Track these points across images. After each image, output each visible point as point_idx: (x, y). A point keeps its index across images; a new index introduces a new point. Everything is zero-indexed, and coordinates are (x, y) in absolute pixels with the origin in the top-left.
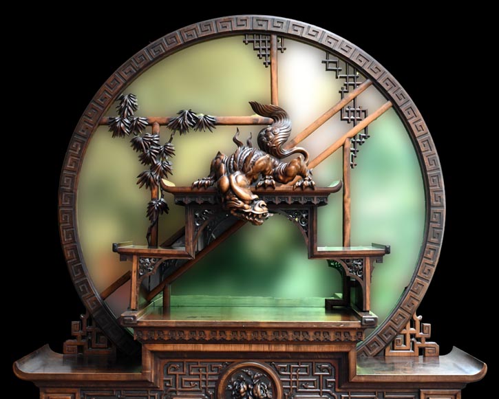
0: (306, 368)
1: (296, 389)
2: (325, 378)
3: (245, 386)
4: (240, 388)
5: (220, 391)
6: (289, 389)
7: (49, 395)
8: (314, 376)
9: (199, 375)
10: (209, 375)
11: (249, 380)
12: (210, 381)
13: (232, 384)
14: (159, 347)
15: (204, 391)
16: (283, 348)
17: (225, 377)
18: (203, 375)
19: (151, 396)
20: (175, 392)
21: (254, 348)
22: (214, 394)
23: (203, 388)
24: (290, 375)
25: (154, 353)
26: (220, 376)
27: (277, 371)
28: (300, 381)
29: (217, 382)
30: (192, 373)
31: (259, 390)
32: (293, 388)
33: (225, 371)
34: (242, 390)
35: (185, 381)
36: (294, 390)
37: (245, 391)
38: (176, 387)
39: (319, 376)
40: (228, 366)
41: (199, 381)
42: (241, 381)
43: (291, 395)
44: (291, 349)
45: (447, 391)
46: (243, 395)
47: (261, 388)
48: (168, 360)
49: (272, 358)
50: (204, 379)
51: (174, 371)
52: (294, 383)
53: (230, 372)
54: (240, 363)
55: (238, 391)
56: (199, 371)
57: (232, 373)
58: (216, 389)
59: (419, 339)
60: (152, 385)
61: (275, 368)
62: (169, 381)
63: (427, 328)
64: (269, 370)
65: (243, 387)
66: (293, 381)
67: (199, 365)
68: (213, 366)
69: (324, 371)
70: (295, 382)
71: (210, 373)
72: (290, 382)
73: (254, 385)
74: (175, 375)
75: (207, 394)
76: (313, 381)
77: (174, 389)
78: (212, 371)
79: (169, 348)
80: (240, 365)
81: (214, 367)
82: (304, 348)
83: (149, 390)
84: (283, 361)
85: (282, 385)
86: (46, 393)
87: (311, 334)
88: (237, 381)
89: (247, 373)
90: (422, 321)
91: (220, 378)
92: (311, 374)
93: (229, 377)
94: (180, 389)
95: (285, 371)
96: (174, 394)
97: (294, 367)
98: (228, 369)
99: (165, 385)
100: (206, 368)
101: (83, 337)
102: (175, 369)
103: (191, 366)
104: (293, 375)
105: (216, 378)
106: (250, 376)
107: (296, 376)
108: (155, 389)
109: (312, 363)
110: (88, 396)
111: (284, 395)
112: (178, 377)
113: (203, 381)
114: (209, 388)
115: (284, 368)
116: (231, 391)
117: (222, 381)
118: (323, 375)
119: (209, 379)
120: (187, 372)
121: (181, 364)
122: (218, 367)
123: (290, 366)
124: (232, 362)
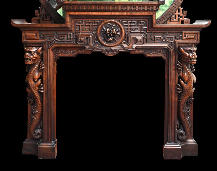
0: (135, 22)
1: (130, 31)
2: (142, 27)
3: (109, 29)
4: (107, 30)
5: (98, 32)
6: (127, 31)
7: (26, 34)
8: (138, 26)
9: (89, 26)
10: (94, 25)
12: (94, 28)
13: (103, 29)
14: (73, 13)
15: (91, 32)
16: (125, 14)
17: (100, 26)
18: (91, 25)
19: (69, 34)
20: (79, 32)
21: (113, 13)
22: (96, 33)
23: (91, 31)
24: (128, 26)
25: (70, 15)
26: (98, 26)
27: (123, 24)
28: (132, 28)
29: (97, 28)
30: (87, 25)
31: (115, 31)
32: (129, 31)
33: (101, 24)
34: (108, 31)
35: (84, 28)
36: (129, 32)
37: (109, 31)
38: (80, 31)
39: (140, 26)
40: (102, 22)
41: (89, 28)
42: (107, 28)
43: (128, 33)
44: (129, 14)
45: (194, 32)
46: (108, 33)
47: (116, 31)
48: (76, 19)
49: (120, 18)
50: (92, 27)
51: (79, 24)
52: (129, 29)
53: (102, 24)
55: (106, 32)
56: (89, 24)
57: (103, 25)
58: (96, 31)
59: (181, 17)
60: (69, 29)
61: (122, 22)
62: (77, 28)
63: (185, 12)
64: (119, 23)
65: (108, 30)
66: (129, 28)
67: (90, 21)
69: (142, 23)
70: (130, 28)
72: (128, 28)
73: (112, 29)
74: (80, 25)
75: (93, 33)
76: (138, 28)
78: (95, 24)
79: (77, 13)
80: (107, 21)
81: (96, 22)
82: (134, 13)
83: (68, 32)
84: (125, 20)
85: (124, 30)
86: (25, 33)
87: (137, 7)
88: (106, 28)
89: (110, 25)
90: (183, 10)
92: (137, 25)
93: (102, 26)
94: (81, 31)
95: (126, 24)
96: (79, 33)
97: (129, 22)
98: (102, 23)
99: (75, 30)
100: (92, 22)
101: (40, 16)
102: (79, 23)
103: (86, 22)
104: (129, 26)
105: (97, 27)
106: (111, 26)
107: (130, 26)
108: (71, 31)
109: (137, 20)
110: (42, 34)
111: (125, 34)
112: (80, 26)
113: (91, 28)
114: (94, 31)
115: (126, 22)
116: (103, 32)
117: (99, 28)
118: (142, 26)
120: (85, 24)
121: (82, 21)
122: (97, 22)
123: (128, 22)
124: (104, 20)
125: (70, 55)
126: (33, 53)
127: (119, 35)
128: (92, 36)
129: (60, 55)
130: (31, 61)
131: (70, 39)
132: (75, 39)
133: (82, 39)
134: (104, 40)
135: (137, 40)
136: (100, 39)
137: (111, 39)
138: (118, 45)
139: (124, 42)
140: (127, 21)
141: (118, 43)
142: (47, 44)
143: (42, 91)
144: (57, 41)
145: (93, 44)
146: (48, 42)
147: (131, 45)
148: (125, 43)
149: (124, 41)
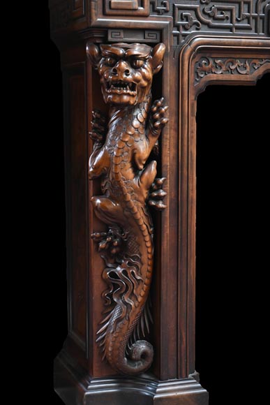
125: (243, 78)
126: (141, 62)
129: (212, 77)
130: (136, 92)
131: (248, 18)
132: (261, 21)
142: (175, 35)
143: (161, 205)
144: (206, 27)
146: (177, 27)
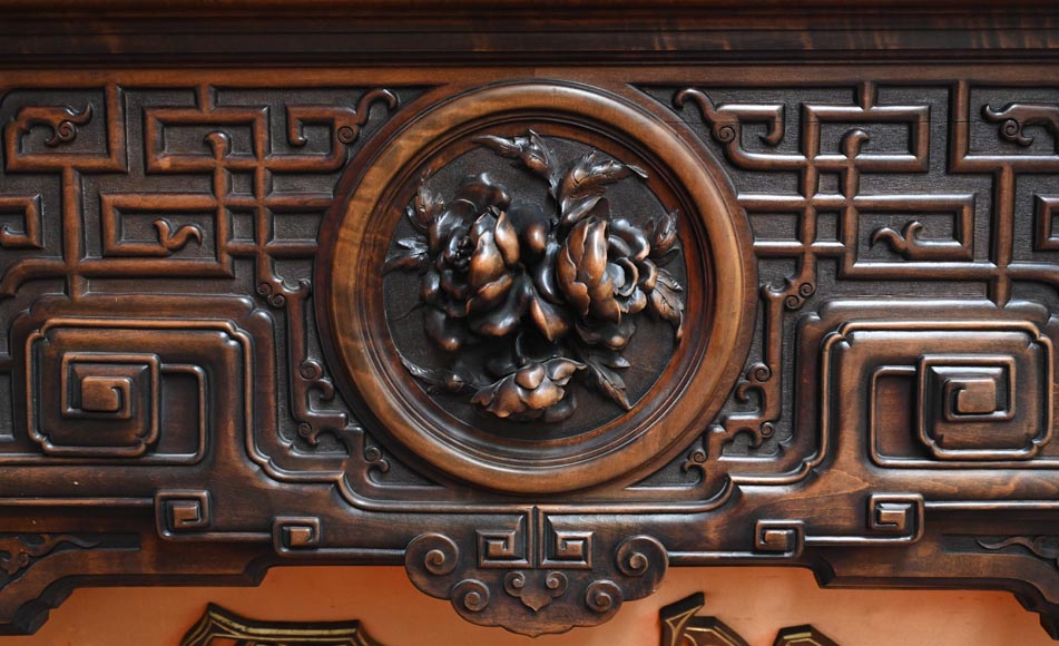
0: (909, 121)
1: (835, 257)
2: (1029, 186)
3: (506, 236)
4: (471, 249)
5: (348, 269)
6: (795, 258)
8: (952, 169)
9: (209, 173)
10: (276, 172)
11: (531, 202)
12: (279, 211)
13: (422, 227)
15: (242, 272)
17: (375, 181)
18: (235, 171)
20: (63, 280)
22: (308, 295)
23: (238, 256)
24: (797, 171)
26: (346, 176)
27: (720, 144)
28: (864, 210)
29: (328, 217)
30: (164, 162)
31: (599, 257)
32: (823, 256)
33: (383, 143)
34: (486, 258)
35: (126, 211)
36: (826, 269)
37: (507, 267)
38: (64, 251)
39: (993, 172)
40: (395, 117)
41: (213, 213)
42: (474, 205)
43: (807, 294)
46: (492, 289)
47: (613, 255)
49: (685, 57)
50: (243, 198)
51: (52, 146)
52: (828, 222)
53: (405, 146)
54: (472, 90)
55: (463, 270)
56: (209, 145)
57: (422, 158)
58: (318, 260)
61: (708, 123)
62: (19, 212)
64: (662, 135)
65: (494, 241)
66: (823, 210)
67: (208, 110)
68: (296, 113)
70: (837, 212)
71: (277, 159)
72: (797, 213)
73: (564, 232)
74: (58, 173)
75: (263, 294)
76: (953, 211)
77: (51, 261)
78: (295, 147)
80: (473, 106)
81: (308, 123)
84: (755, 75)
85: (746, 235)
88: (456, 208)
89: (518, 160)
91: (346, 191)
92: (939, 157)
93: (404, 184)
94: (91, 261)
95: (768, 145)
96: (56, 294)
97: (825, 120)
98: (397, 131)
100: (249, 124)
102: (55, 137)
103: (154, 115)
104: (824, 170)
105: (318, 192)
106: (540, 177)
107: (837, 175)
109: (951, 87)
111: (763, 296)
112: (73, 186)
113: (236, 210)
114: (280, 256)
115: (766, 121)
116: (419, 270)
117: (358, 211)
118: (1020, 171)
119: (275, 199)
120: (134, 152)
121: (93, 105)
122: (328, 123)
123: (802, 110)
124: (424, 88)
127: (672, 323)
128: (252, 325)
133: (107, 383)
134: (442, 398)
135: (943, 396)
136: (377, 381)
137: (542, 384)
138: (650, 472)
139: (746, 431)
140: (794, 99)
141: (652, 440)
145: (281, 458)
147: (847, 475)
148: (751, 440)
149: (741, 405)
